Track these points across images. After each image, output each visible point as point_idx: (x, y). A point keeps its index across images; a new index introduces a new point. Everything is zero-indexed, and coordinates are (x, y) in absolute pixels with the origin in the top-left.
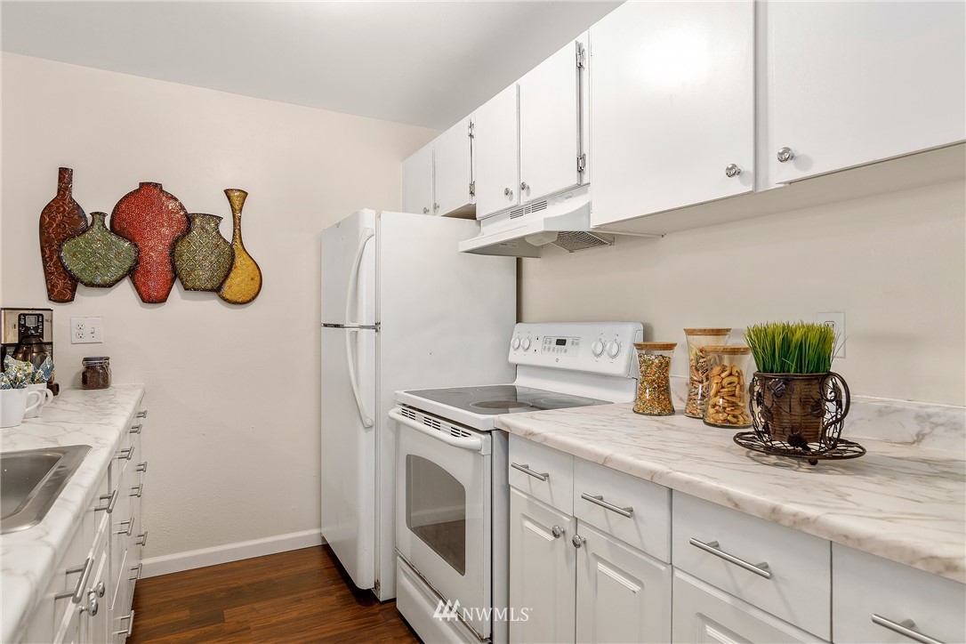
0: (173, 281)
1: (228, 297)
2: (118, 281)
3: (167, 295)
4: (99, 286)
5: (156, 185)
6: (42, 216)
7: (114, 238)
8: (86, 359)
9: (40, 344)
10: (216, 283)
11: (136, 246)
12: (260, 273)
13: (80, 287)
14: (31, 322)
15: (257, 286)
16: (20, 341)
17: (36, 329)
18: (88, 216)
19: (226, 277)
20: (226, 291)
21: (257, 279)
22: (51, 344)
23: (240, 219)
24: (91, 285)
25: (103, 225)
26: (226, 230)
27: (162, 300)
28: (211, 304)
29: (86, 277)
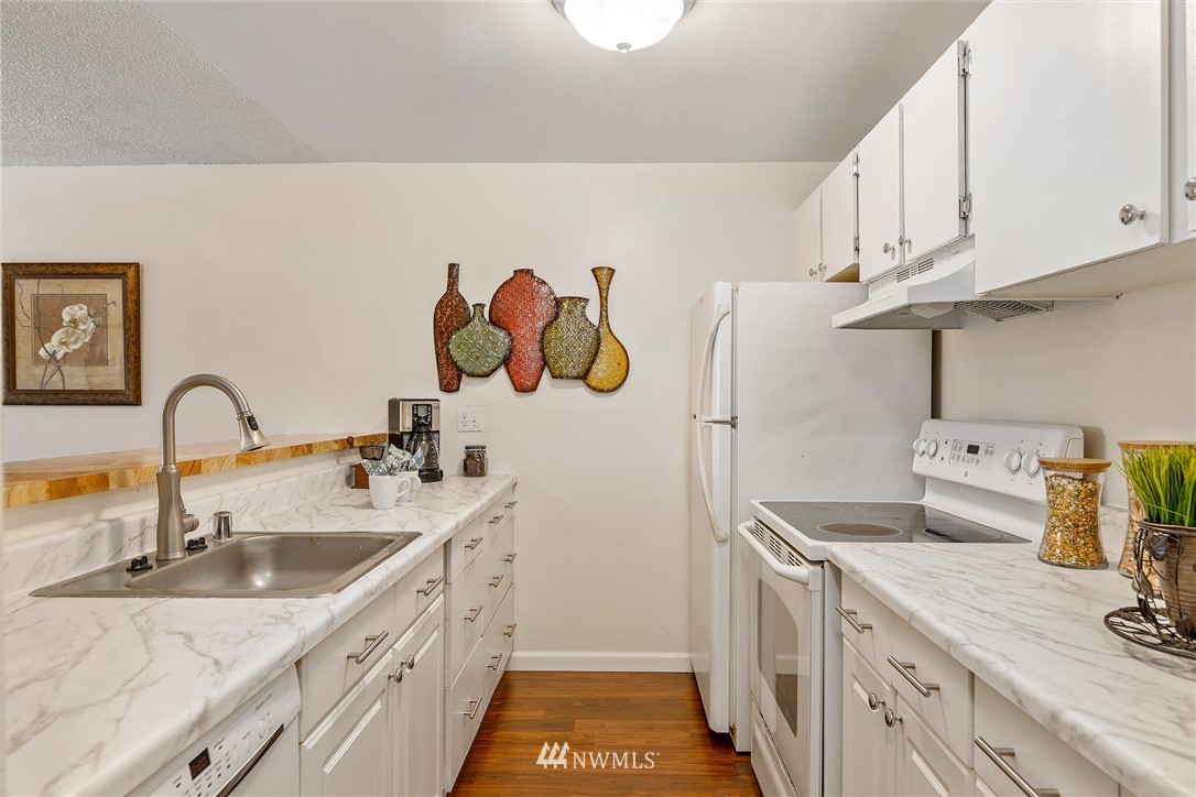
0: (542, 369)
1: (594, 384)
2: (494, 370)
3: (537, 384)
4: (478, 376)
5: (529, 272)
6: (436, 313)
7: (491, 328)
8: (467, 448)
9: (429, 432)
10: (580, 370)
11: (510, 334)
12: (627, 357)
13: (464, 377)
14: (422, 412)
15: (624, 372)
16: (414, 428)
17: (426, 418)
18: (471, 308)
19: (593, 362)
20: (593, 380)
21: (624, 364)
22: (438, 432)
23: (606, 300)
24: (472, 375)
25: (483, 316)
26: (593, 314)
27: (533, 389)
28: (579, 391)
29: (467, 368)
